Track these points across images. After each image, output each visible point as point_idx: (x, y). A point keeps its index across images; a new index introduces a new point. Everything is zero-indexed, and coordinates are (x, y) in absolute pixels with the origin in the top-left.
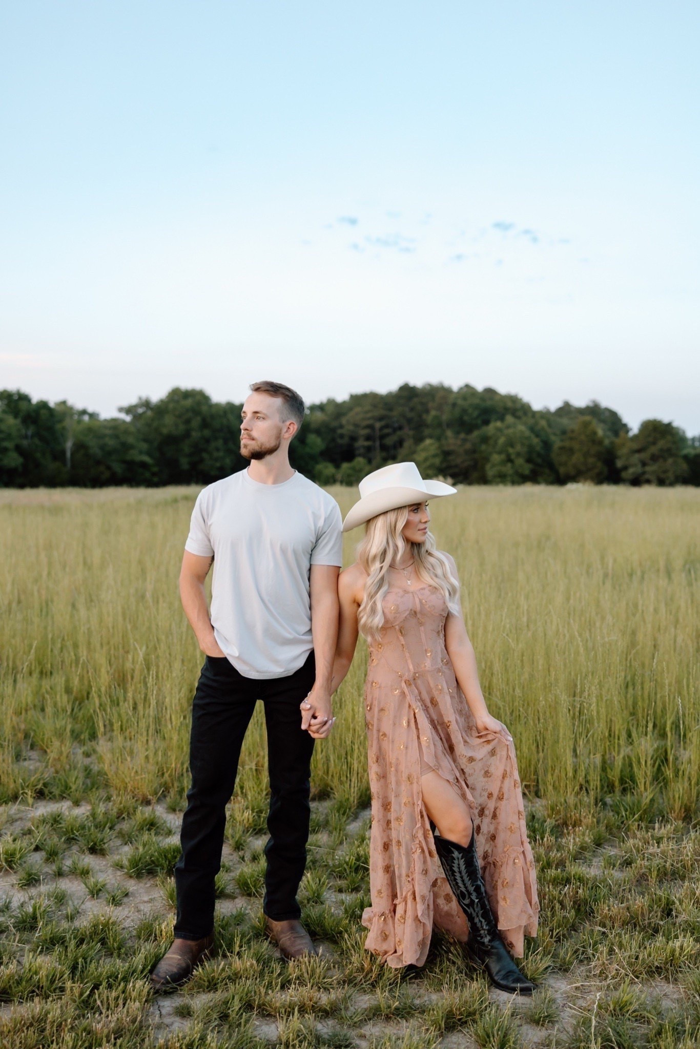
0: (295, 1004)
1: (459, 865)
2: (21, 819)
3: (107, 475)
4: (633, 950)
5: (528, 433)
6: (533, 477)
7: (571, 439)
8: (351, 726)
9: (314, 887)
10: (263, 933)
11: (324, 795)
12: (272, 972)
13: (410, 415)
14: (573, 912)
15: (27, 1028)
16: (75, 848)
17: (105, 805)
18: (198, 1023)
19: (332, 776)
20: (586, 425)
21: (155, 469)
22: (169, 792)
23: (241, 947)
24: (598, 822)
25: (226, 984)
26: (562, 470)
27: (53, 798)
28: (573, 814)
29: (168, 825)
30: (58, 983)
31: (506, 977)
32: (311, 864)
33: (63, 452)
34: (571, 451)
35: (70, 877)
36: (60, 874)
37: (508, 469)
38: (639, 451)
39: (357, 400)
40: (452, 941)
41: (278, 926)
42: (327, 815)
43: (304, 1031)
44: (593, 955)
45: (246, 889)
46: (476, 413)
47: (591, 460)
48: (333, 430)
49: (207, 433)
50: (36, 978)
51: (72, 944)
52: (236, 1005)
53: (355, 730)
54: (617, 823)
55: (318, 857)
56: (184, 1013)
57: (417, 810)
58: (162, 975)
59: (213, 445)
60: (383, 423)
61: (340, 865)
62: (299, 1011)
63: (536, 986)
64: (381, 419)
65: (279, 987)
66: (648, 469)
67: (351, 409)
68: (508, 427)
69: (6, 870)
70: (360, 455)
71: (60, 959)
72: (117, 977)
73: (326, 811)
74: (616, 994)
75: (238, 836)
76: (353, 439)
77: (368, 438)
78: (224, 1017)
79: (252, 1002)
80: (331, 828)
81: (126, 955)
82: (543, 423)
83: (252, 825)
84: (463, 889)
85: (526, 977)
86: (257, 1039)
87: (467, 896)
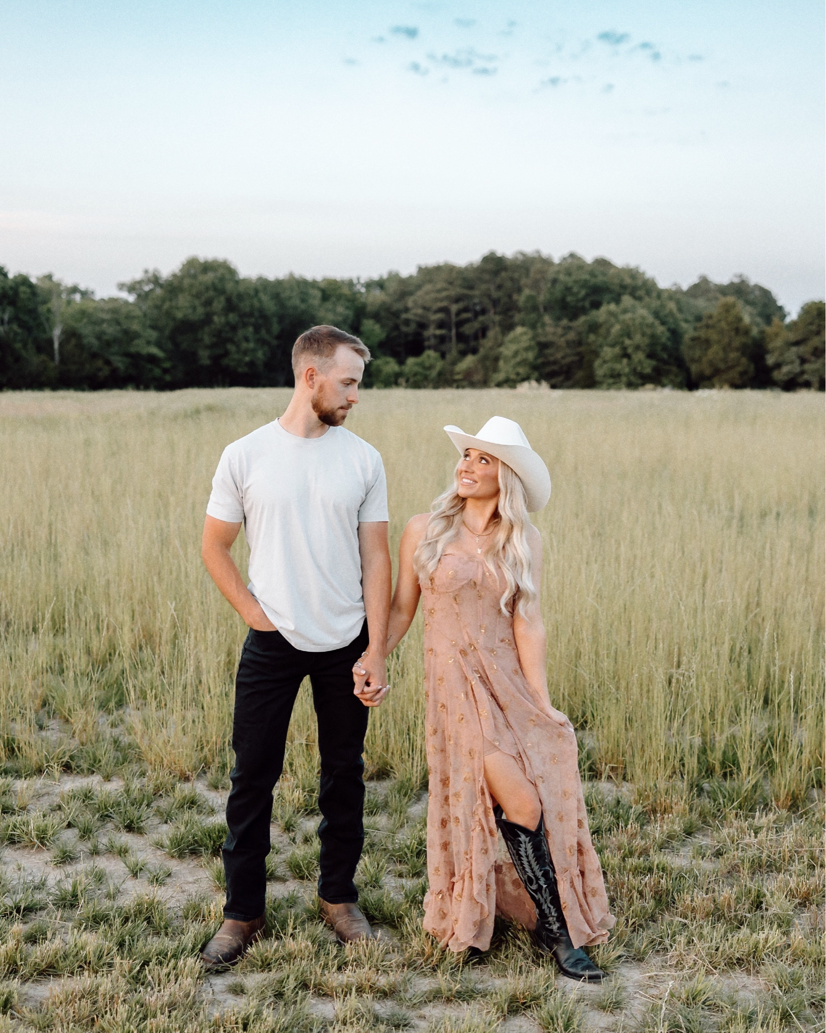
0: (352, 984)
1: (526, 849)
2: (48, 794)
3: (106, 371)
4: (714, 941)
5: (650, 319)
6: (655, 378)
7: (708, 326)
8: (415, 698)
9: (372, 871)
10: (317, 915)
11: (383, 774)
12: (328, 954)
13: (495, 294)
14: (652, 902)
15: (80, 1000)
16: (110, 826)
17: (139, 781)
18: (253, 999)
19: (392, 753)
20: (728, 308)
21: (167, 365)
22: (209, 768)
23: (295, 928)
24: (691, 810)
25: (280, 964)
26: (694, 368)
27: (80, 772)
28: (662, 800)
29: (210, 804)
30: (106, 959)
31: (575, 965)
32: (368, 847)
33: (50, 342)
34: (707, 343)
35: (106, 855)
36: (95, 852)
37: (623, 366)
38: (797, 343)
39: (428, 274)
40: (520, 927)
41: (334, 909)
42: (386, 796)
43: (363, 1010)
44: (671, 946)
45: (298, 872)
46: (583, 293)
47: (733, 355)
48: (396, 314)
49: (233, 318)
50: (83, 953)
51: (118, 921)
52: (291, 983)
53: (418, 702)
54: (712, 811)
55: (376, 840)
56: (238, 990)
57: (478, 787)
58: (214, 955)
59: (241, 333)
60: (461, 305)
61: (400, 849)
62: (357, 991)
63: (606, 975)
64: (457, 300)
65: (335, 968)
66: (807, 367)
67: (419, 287)
68: (625, 311)
69: (38, 847)
70: (429, 348)
71: (106, 936)
72: (166, 955)
73: (385, 792)
74: (691, 984)
75: (287, 817)
76: (422, 326)
77: (441, 325)
78: (279, 995)
79: (308, 982)
80: (390, 811)
81: (174, 934)
82: (672, 306)
83: (303, 805)
84: (531, 875)
85: (597, 966)
86: (314, 1016)
87: (535, 882)
